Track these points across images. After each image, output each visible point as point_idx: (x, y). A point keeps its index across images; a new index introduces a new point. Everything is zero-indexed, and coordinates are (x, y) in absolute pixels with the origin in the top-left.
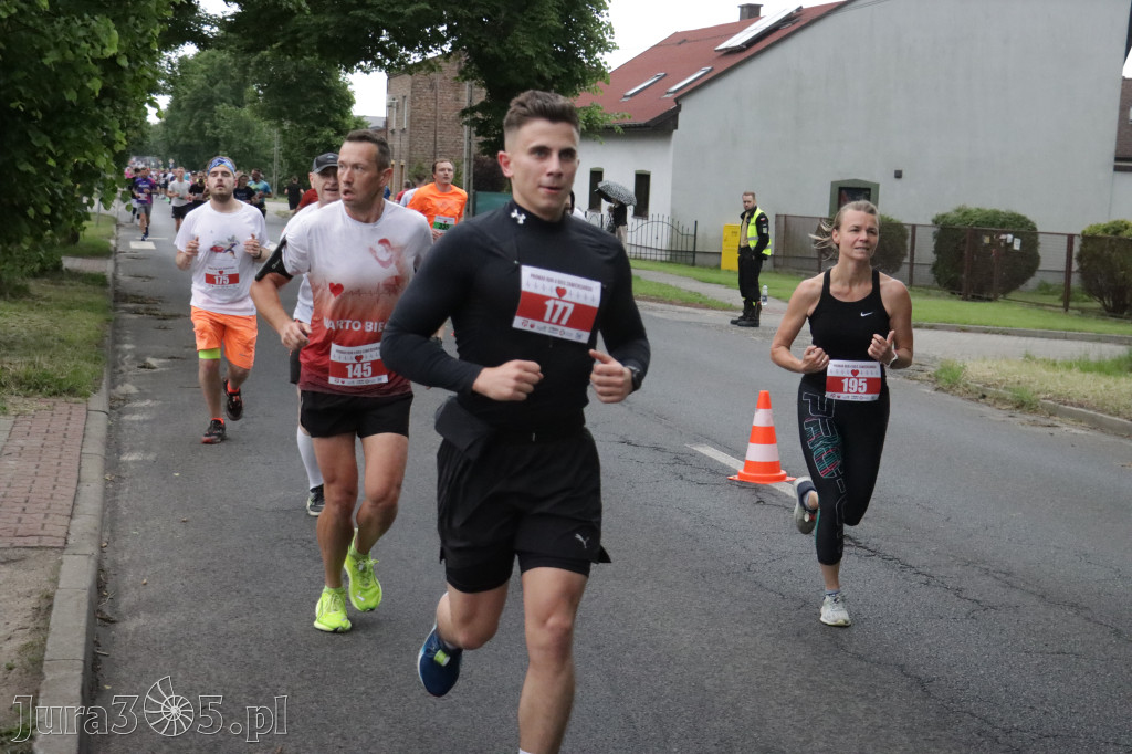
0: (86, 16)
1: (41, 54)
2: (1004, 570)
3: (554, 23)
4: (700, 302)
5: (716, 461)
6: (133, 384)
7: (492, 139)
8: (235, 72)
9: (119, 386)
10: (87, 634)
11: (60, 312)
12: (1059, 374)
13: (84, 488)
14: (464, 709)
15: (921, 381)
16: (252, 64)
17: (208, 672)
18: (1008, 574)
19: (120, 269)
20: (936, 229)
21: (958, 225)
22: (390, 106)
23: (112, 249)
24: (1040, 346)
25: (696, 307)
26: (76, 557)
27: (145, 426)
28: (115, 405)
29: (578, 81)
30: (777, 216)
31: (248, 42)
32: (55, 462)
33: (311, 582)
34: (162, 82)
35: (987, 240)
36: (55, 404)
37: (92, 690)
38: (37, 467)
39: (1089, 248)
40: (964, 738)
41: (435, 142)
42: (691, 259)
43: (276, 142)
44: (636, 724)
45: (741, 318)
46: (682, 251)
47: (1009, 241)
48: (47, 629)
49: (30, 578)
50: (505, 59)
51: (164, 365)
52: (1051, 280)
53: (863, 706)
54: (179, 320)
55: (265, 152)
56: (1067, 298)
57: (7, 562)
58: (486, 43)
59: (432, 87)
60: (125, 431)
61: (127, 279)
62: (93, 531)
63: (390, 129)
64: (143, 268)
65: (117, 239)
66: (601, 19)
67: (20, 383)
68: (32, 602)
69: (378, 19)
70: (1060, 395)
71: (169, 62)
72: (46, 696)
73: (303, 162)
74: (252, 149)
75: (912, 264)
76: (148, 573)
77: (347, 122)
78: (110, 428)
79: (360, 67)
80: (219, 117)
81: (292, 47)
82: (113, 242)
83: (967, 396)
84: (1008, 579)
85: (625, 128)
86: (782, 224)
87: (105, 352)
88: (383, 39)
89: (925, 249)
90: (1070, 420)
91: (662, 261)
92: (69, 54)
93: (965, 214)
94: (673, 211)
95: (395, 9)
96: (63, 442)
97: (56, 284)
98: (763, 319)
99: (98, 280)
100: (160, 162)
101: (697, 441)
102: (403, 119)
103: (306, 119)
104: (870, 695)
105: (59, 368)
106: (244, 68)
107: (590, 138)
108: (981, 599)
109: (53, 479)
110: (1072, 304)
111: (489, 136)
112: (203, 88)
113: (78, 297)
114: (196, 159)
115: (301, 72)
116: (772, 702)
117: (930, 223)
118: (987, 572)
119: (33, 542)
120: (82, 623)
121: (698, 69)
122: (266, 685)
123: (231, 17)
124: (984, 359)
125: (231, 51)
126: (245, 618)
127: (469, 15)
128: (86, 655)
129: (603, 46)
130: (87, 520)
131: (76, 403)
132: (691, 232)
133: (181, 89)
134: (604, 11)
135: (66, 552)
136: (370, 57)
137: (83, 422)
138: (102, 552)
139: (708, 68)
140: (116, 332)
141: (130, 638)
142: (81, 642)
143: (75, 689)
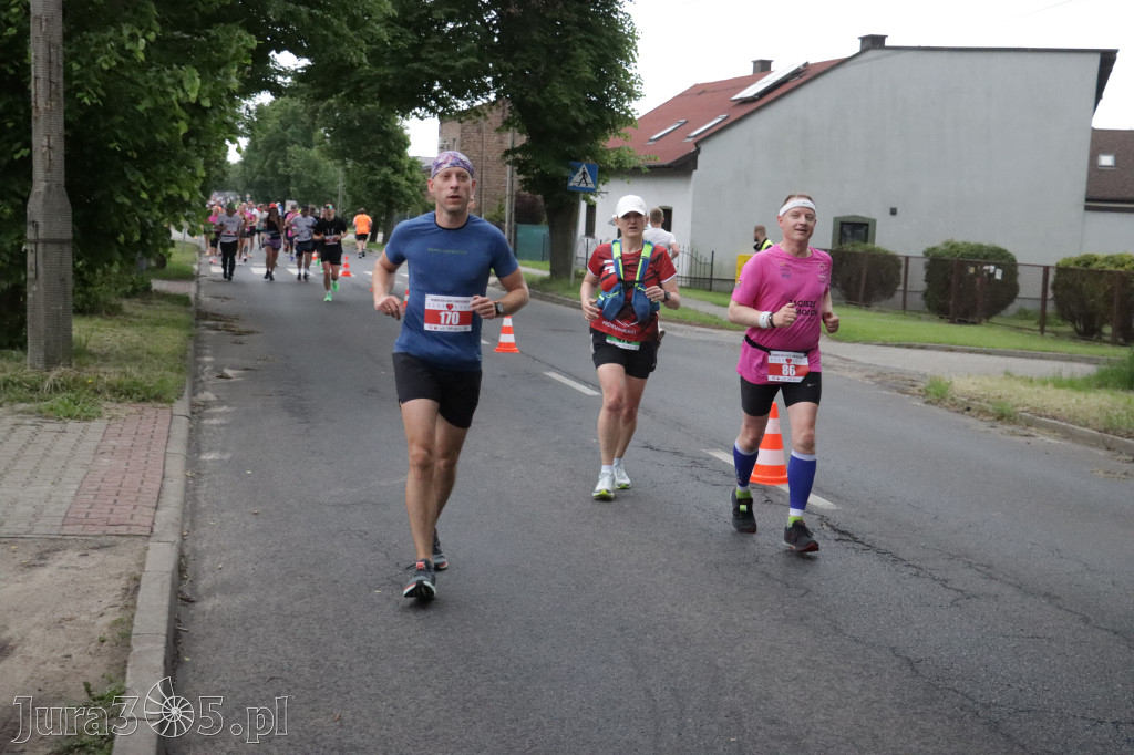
0: (175, 66)
1: (136, 101)
2: (985, 563)
3: (588, 75)
4: (717, 324)
6: (212, 392)
7: (532, 177)
8: (305, 118)
9: (200, 394)
10: (170, 613)
11: (149, 328)
12: (1035, 389)
13: (168, 484)
14: (502, 683)
15: (913, 395)
16: (321, 110)
17: (275, 648)
18: (989, 567)
19: (202, 291)
20: (926, 260)
21: (946, 257)
23: (195, 273)
24: (1020, 365)
25: (713, 328)
26: (161, 544)
27: (222, 429)
28: (196, 410)
29: (608, 126)
31: (317, 91)
32: (143, 461)
33: (367, 569)
34: (241, 127)
35: (972, 270)
36: (143, 409)
37: (173, 662)
38: (127, 464)
39: (1062, 278)
40: (948, 712)
42: (708, 285)
43: (340, 179)
44: (656, 698)
46: (699, 278)
47: (992, 272)
48: (134, 607)
49: (121, 561)
50: (544, 107)
51: (239, 376)
52: (1029, 306)
53: (858, 683)
54: (254, 337)
55: (330, 188)
56: (1043, 321)
57: (100, 547)
58: (527, 92)
59: (479, 132)
60: (205, 434)
61: (208, 299)
62: (174, 521)
64: (222, 290)
65: (200, 264)
66: (630, 71)
67: (113, 390)
68: (122, 583)
69: (432, 71)
70: (1035, 409)
71: (247, 108)
72: (134, 666)
73: (364, 197)
74: (319, 186)
75: (905, 291)
76: (223, 558)
77: (402, 161)
78: (191, 430)
79: (415, 114)
80: (290, 156)
81: (356, 95)
82: (196, 267)
83: (953, 409)
84: (989, 571)
85: (650, 167)
87: (187, 363)
88: (436, 88)
89: (917, 278)
90: (1044, 431)
92: (161, 101)
93: (953, 247)
94: (692, 242)
95: (447, 63)
96: (150, 443)
97: (147, 304)
99: (183, 300)
100: (239, 197)
101: (713, 447)
103: (367, 159)
104: (865, 673)
105: (147, 377)
106: (313, 115)
107: (618, 177)
108: (964, 588)
109: (140, 475)
110: (1047, 328)
112: (278, 132)
113: (165, 315)
114: (270, 194)
115: (362, 117)
116: (776, 679)
117: (921, 255)
118: (970, 565)
119: (123, 530)
120: (166, 603)
121: (717, 117)
122: (326, 659)
123: (302, 69)
124: (969, 376)
125: (302, 98)
126: (309, 600)
127: (513, 67)
128: (168, 630)
129: (632, 95)
130: (170, 512)
131: (164, 408)
132: (709, 261)
133: (258, 133)
134: (633, 65)
135: (151, 539)
136: (424, 105)
137: (168, 425)
138: (183, 540)
139: (725, 116)
140: (197, 346)
141: (207, 616)
142: (164, 618)
143: (159, 660)
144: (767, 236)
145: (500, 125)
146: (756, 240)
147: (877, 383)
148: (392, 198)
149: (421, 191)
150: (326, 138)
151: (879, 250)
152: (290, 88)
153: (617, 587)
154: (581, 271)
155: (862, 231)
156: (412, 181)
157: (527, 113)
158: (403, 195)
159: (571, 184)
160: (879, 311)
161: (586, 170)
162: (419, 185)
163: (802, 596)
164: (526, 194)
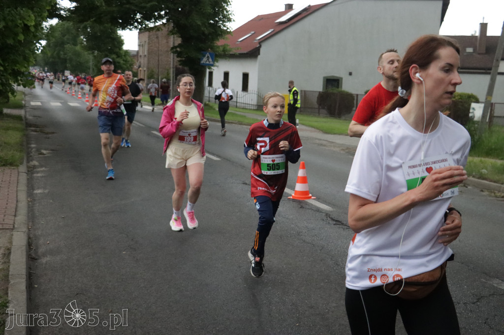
3: (209, 11)
6: (37, 161)
7: (184, 59)
8: (74, 31)
9: (31, 162)
10: (27, 263)
11: (4, 131)
13: (20, 205)
16: (81, 28)
17: (78, 280)
19: (28, 114)
22: (139, 45)
23: (23, 105)
26: (19, 233)
27: (43, 178)
28: (30, 169)
29: (219, 35)
30: (301, 91)
31: (80, 18)
32: (7, 194)
33: (118, 242)
36: (4, 169)
37: (30, 287)
41: (159, 61)
43: (91, 61)
48: (9, 262)
50: (189, 26)
51: (48, 154)
54: (54, 135)
55: (86, 65)
58: (181, 19)
59: (157, 38)
60: (35, 181)
61: (30, 118)
62: (24, 222)
63: (139, 55)
64: (37, 113)
65: (25, 101)
66: (228, 9)
68: (2, 251)
69: (135, 9)
71: (46, 27)
72: (11, 290)
74: (81, 63)
76: (49, 239)
77: (121, 52)
78: (28, 179)
79: (128, 28)
80: (66, 50)
81: (99, 20)
82: (23, 102)
85: (240, 54)
86: (303, 94)
87: (24, 148)
88: (137, 17)
91: (254, 110)
94: (258, 89)
95: (143, 5)
96: (9, 185)
97: (2, 120)
99: (19, 118)
100: (41, 69)
102: (145, 50)
103: (104, 51)
105: (5, 154)
106: (77, 30)
107: (226, 59)
109: (6, 200)
111: (180, 57)
112: (60, 38)
113: (11, 125)
114: (57, 68)
115: (102, 31)
117: (364, 93)
120: (24, 260)
121: (268, 30)
122: (103, 284)
123: (73, 7)
126: (92, 257)
127: (174, 7)
128: (26, 273)
129: (229, 20)
130: (21, 218)
131: (13, 169)
133: (51, 38)
134: (230, 6)
135: (14, 230)
136: (132, 25)
137: (17, 177)
138: (29, 230)
139: (272, 30)
140: (27, 140)
141: (44, 266)
142: (24, 267)
143: (23, 286)
144: (294, 85)
145: (166, 33)
146: (290, 87)
147: (346, 152)
149: (130, 66)
150: (83, 40)
151: (344, 91)
152: (67, 17)
153: (236, 247)
154: (207, 103)
155: (336, 84)
156: (126, 61)
157: (180, 26)
159: (202, 62)
160: (345, 120)
161: (209, 55)
162: (129, 63)
163: (321, 250)
164: (181, 67)
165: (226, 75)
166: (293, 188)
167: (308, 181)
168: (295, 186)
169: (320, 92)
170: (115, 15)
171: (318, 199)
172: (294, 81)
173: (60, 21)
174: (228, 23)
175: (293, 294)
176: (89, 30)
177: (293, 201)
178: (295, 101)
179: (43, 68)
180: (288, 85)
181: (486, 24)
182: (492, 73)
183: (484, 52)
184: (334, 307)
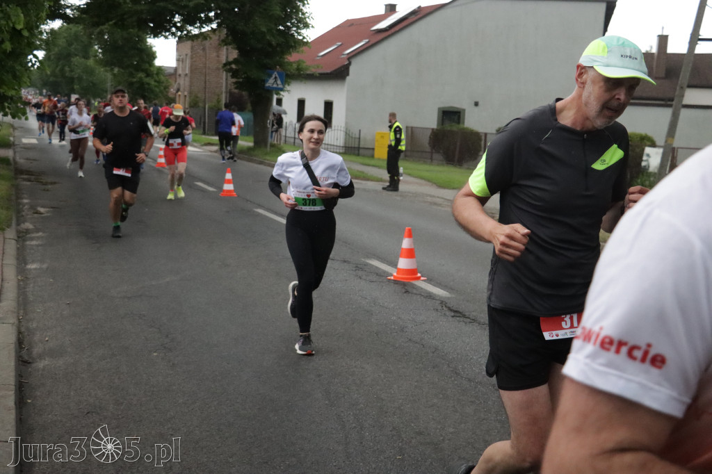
3: (278, 13)
4: (364, 177)
5: (380, 269)
6: (31, 223)
7: (241, 80)
8: (85, 39)
9: (23, 224)
10: (16, 370)
13: (6, 286)
16: (95, 34)
17: (89, 392)
19: (17, 155)
22: (178, 60)
23: (11, 143)
26: (5, 325)
27: (40, 248)
28: (21, 235)
29: (292, 47)
30: (407, 127)
31: (94, 20)
33: (147, 339)
37: (20, 403)
41: (205, 82)
42: (357, 152)
43: (109, 80)
44: (344, 420)
45: (388, 186)
46: (351, 147)
50: (249, 33)
51: (47, 212)
53: (473, 408)
54: (56, 186)
58: (238, 23)
59: (204, 49)
60: (28, 251)
61: (22, 161)
62: (15, 310)
63: (178, 73)
64: (31, 155)
65: (14, 137)
66: (305, 10)
69: (173, 8)
71: (45, 31)
74: (94, 84)
76: (48, 334)
77: (152, 69)
78: (18, 249)
79: (162, 35)
80: (74, 65)
81: (121, 24)
82: (12, 139)
85: (319, 74)
86: (410, 132)
87: (12, 204)
88: (176, 20)
94: (346, 123)
95: (184, 3)
98: (401, 187)
99: (4, 161)
100: (38, 92)
101: (368, 257)
102: (186, 67)
103: (128, 67)
106: (90, 36)
107: (301, 81)
111: (239, 78)
112: (65, 47)
114: (60, 90)
115: (125, 39)
117: (494, 132)
120: (13, 364)
121: (362, 41)
122: (125, 399)
123: (84, 5)
125: (84, 25)
126: (109, 360)
127: (228, 7)
128: (16, 382)
129: (306, 26)
130: (9, 303)
132: (357, 136)
133: (52, 48)
134: (307, 6)
136: (169, 30)
137: (2, 245)
138: (20, 322)
139: (367, 40)
140: (18, 192)
141: (40, 372)
142: (13, 374)
143: (11, 402)
144: (397, 119)
145: (217, 43)
146: (390, 122)
148: (146, 94)
149: (165, 89)
150: (97, 51)
151: (467, 129)
152: (75, 18)
155: (456, 118)
156: (159, 82)
157: (235, 34)
158: (152, 91)
159: (267, 85)
161: (277, 76)
162: (164, 85)
163: (433, 353)
164: (236, 91)
165: (301, 103)
166: (394, 265)
167: (416, 255)
168: (397, 262)
169: (433, 129)
170: (144, 16)
171: (429, 281)
172: (396, 113)
173: (65, 24)
174: (305, 30)
175: (394, 414)
176: (106, 37)
177: (395, 284)
178: (398, 141)
179: (39, 90)
180: (387, 118)
181: (667, 37)
182: (674, 106)
183: (663, 75)
184: (451, 433)
